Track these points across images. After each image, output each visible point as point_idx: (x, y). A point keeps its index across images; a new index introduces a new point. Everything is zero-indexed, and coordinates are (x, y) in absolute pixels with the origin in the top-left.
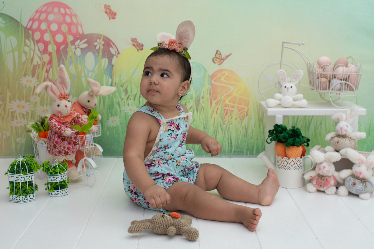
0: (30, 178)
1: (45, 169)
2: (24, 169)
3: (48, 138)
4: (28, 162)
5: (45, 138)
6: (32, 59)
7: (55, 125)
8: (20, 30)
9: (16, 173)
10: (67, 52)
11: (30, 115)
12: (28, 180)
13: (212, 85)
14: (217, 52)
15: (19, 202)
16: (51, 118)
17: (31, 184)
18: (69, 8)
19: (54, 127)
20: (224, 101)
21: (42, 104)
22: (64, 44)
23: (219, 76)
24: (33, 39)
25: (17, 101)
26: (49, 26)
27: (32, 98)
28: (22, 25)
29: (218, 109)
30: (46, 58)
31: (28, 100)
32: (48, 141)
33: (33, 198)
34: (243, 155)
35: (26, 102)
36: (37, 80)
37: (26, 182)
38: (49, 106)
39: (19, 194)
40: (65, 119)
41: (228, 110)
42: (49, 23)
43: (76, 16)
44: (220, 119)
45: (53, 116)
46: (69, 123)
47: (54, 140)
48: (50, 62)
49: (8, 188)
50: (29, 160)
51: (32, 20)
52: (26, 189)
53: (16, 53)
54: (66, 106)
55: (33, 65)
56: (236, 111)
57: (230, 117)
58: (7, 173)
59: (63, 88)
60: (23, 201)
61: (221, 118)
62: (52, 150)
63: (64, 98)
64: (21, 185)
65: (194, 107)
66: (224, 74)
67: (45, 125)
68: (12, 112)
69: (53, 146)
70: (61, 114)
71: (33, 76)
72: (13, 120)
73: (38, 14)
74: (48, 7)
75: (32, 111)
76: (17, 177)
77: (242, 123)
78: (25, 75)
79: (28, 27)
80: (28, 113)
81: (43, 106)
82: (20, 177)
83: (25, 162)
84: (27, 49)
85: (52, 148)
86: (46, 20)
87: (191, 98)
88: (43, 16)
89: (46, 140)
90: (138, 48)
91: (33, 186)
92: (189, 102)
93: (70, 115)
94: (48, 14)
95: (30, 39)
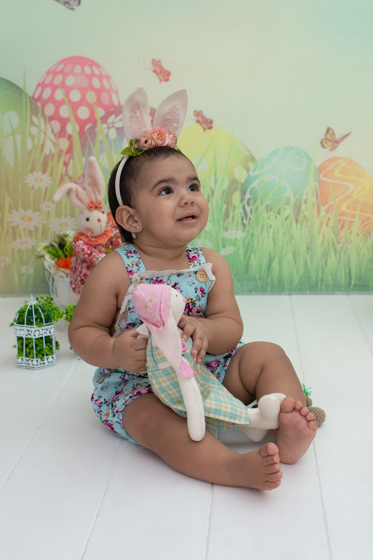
0: (48, 332)
1: (69, 318)
2: (39, 317)
3: (72, 268)
4: (44, 308)
5: (66, 269)
6: (43, 146)
7: (83, 250)
8: (24, 102)
9: (27, 324)
10: (95, 134)
11: (40, 231)
12: (44, 335)
13: (321, 182)
14: (328, 130)
15: (32, 368)
16: (77, 239)
17: (49, 340)
18: (97, 66)
19: (82, 253)
20: (339, 207)
21: (58, 214)
22: (90, 122)
23: (331, 167)
24: (43, 115)
25: (21, 210)
26: (67, 95)
27: (43, 206)
28: (26, 94)
29: (329, 219)
30: (64, 143)
31: (36, 209)
32: (72, 273)
33: (52, 362)
34: (368, 290)
35: (34, 211)
36: (50, 178)
37: (42, 338)
38: (68, 217)
39: (32, 356)
40: (98, 240)
41: (344, 221)
42: (68, 90)
43: (108, 77)
44: (333, 236)
45: (79, 236)
46: (103, 246)
47: (81, 272)
48: (70, 150)
49: (15, 346)
50: (46, 305)
51: (42, 85)
52: (42, 348)
53: (19, 138)
54: (99, 220)
55: (43, 155)
56: (357, 222)
57: (349, 232)
58: (13, 324)
59: (94, 192)
60: (38, 366)
61: (335, 234)
62: (79, 287)
63: (96, 208)
64: (35, 342)
65: (293, 217)
66: (339, 165)
67: (66, 250)
68: (13, 228)
69: (80, 281)
70: (92, 232)
71: (44, 172)
72: (15, 239)
73: (51, 76)
74: (65, 65)
75: (43, 225)
76: (28, 331)
77: (366, 240)
78: (32, 171)
79: (36, 96)
80: (37, 229)
81: (60, 217)
82: (33, 330)
83: (40, 307)
84: (34, 131)
85: (78, 284)
86: (63, 85)
87: (288, 203)
88: (58, 79)
89: (68, 271)
90: (205, 126)
91: (51, 343)
92: (285, 209)
93: (105, 233)
94: (65, 75)
95: (39, 115)
